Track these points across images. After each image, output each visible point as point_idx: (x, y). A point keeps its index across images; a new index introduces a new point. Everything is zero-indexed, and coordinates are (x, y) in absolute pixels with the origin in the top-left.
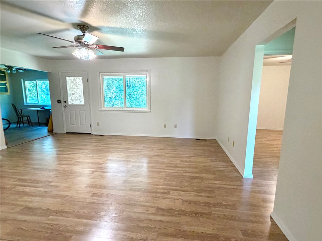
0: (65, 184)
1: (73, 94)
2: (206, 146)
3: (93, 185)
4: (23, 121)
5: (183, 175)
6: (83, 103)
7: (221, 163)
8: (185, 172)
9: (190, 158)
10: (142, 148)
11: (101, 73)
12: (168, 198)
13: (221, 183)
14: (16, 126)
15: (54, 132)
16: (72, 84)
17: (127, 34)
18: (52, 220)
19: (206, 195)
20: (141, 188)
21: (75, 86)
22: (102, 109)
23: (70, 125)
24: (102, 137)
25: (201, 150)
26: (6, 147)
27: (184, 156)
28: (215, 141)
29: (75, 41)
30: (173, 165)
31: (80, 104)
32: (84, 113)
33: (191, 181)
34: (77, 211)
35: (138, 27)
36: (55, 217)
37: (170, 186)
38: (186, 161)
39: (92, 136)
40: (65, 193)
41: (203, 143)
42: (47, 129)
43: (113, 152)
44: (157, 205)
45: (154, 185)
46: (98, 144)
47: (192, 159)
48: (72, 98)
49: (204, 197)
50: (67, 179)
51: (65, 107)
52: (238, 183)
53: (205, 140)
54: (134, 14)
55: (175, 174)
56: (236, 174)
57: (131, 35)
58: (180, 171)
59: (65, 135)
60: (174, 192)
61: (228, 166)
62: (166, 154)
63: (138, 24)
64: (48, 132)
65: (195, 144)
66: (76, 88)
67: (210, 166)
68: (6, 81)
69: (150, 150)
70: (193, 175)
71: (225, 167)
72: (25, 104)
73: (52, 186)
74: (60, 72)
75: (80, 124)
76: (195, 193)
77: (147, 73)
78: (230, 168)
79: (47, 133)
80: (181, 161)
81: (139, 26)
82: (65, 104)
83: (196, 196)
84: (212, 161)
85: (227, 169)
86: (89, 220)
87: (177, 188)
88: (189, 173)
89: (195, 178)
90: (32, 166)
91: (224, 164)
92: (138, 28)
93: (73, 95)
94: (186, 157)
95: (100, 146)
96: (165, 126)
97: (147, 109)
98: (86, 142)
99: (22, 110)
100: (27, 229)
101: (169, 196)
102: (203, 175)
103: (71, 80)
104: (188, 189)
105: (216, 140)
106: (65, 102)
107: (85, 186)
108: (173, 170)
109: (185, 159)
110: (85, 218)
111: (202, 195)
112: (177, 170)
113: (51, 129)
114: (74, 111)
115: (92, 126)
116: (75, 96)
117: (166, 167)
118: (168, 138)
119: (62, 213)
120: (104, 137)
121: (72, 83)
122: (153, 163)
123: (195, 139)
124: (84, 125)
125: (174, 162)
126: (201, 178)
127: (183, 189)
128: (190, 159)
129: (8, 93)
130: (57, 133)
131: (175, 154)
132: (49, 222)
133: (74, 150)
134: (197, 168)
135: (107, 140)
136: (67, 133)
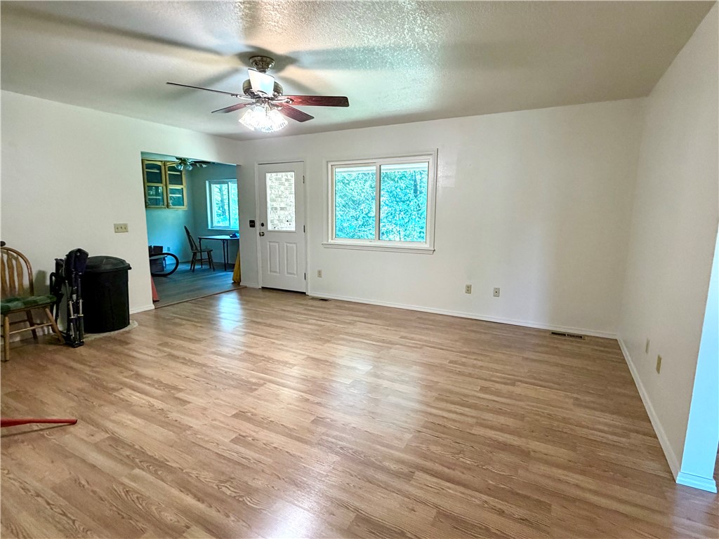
0: (201, 400)
1: (282, 209)
2: (574, 355)
3: (249, 414)
4: (202, 259)
5: (473, 432)
6: (292, 228)
7: (607, 418)
8: (482, 425)
9: (513, 384)
10: (395, 338)
11: (330, 162)
12: (399, 492)
13: (583, 485)
14: (190, 267)
15: (241, 284)
16: (282, 188)
17: (358, 64)
18: (134, 478)
19: (519, 512)
20: (348, 445)
21: (287, 192)
22: (330, 241)
23: (269, 273)
24: (324, 302)
25: (557, 365)
26: (153, 307)
27: (497, 377)
28: (611, 347)
29: (244, 92)
30: (456, 399)
31: (288, 229)
32: (295, 248)
33: (490, 455)
34: (188, 470)
35: (377, 40)
36: (144, 473)
37: (425, 457)
38: (497, 393)
39: (305, 299)
40: (190, 419)
41: (567, 346)
42: (232, 278)
43: (328, 341)
44: (362, 506)
45: (383, 445)
46: (308, 319)
47: (518, 390)
48: (279, 217)
49: (511, 517)
50: (211, 389)
51: (262, 234)
52: (648, 499)
53: (580, 337)
54: (352, 7)
55: (449, 424)
56: (651, 466)
57: (369, 63)
58: (467, 419)
59: (261, 292)
60: (428, 477)
61: (631, 431)
62: (451, 362)
63: (372, 34)
64: (233, 283)
65: (547, 346)
66: (289, 195)
67: (565, 421)
68: (182, 184)
69: (416, 347)
70: (501, 439)
71: (618, 431)
72: (210, 228)
73: (177, 398)
74: (256, 165)
75: (286, 273)
76: (485, 497)
77: (428, 157)
78: (636, 439)
79: (231, 285)
80: (483, 389)
81: (377, 36)
82: (263, 229)
83: (483, 506)
84: (578, 403)
85: (624, 440)
86: (199, 500)
87: (438, 467)
88: (492, 428)
89: (505, 447)
90: (168, 350)
91: (619, 421)
92: (378, 44)
93: (282, 212)
94: (502, 380)
95: (308, 324)
96: (469, 289)
97: (427, 246)
98: (288, 311)
99: (200, 239)
100: (87, 486)
101: (406, 487)
102: (534, 445)
103: (280, 179)
104: (467, 477)
105: (616, 340)
106: (263, 225)
107: (234, 412)
108: (450, 411)
109: (498, 386)
110: (192, 493)
111: (504, 508)
112: (461, 414)
113: (238, 278)
114: (277, 245)
115: (309, 276)
116: (287, 213)
117: (437, 399)
118: (474, 322)
119: (160, 467)
120: (327, 303)
121: (282, 186)
122: (407, 382)
123: (549, 331)
124: (293, 274)
125: (464, 390)
126: (525, 454)
127: (457, 474)
128: (511, 388)
129: (185, 208)
130: (246, 287)
131: (474, 366)
132: (126, 481)
133: (256, 326)
134: (522, 418)
135: (331, 311)
136: (263, 288)
